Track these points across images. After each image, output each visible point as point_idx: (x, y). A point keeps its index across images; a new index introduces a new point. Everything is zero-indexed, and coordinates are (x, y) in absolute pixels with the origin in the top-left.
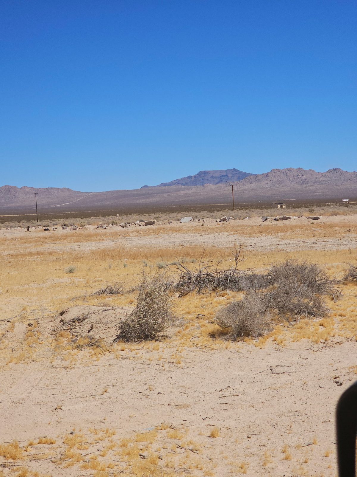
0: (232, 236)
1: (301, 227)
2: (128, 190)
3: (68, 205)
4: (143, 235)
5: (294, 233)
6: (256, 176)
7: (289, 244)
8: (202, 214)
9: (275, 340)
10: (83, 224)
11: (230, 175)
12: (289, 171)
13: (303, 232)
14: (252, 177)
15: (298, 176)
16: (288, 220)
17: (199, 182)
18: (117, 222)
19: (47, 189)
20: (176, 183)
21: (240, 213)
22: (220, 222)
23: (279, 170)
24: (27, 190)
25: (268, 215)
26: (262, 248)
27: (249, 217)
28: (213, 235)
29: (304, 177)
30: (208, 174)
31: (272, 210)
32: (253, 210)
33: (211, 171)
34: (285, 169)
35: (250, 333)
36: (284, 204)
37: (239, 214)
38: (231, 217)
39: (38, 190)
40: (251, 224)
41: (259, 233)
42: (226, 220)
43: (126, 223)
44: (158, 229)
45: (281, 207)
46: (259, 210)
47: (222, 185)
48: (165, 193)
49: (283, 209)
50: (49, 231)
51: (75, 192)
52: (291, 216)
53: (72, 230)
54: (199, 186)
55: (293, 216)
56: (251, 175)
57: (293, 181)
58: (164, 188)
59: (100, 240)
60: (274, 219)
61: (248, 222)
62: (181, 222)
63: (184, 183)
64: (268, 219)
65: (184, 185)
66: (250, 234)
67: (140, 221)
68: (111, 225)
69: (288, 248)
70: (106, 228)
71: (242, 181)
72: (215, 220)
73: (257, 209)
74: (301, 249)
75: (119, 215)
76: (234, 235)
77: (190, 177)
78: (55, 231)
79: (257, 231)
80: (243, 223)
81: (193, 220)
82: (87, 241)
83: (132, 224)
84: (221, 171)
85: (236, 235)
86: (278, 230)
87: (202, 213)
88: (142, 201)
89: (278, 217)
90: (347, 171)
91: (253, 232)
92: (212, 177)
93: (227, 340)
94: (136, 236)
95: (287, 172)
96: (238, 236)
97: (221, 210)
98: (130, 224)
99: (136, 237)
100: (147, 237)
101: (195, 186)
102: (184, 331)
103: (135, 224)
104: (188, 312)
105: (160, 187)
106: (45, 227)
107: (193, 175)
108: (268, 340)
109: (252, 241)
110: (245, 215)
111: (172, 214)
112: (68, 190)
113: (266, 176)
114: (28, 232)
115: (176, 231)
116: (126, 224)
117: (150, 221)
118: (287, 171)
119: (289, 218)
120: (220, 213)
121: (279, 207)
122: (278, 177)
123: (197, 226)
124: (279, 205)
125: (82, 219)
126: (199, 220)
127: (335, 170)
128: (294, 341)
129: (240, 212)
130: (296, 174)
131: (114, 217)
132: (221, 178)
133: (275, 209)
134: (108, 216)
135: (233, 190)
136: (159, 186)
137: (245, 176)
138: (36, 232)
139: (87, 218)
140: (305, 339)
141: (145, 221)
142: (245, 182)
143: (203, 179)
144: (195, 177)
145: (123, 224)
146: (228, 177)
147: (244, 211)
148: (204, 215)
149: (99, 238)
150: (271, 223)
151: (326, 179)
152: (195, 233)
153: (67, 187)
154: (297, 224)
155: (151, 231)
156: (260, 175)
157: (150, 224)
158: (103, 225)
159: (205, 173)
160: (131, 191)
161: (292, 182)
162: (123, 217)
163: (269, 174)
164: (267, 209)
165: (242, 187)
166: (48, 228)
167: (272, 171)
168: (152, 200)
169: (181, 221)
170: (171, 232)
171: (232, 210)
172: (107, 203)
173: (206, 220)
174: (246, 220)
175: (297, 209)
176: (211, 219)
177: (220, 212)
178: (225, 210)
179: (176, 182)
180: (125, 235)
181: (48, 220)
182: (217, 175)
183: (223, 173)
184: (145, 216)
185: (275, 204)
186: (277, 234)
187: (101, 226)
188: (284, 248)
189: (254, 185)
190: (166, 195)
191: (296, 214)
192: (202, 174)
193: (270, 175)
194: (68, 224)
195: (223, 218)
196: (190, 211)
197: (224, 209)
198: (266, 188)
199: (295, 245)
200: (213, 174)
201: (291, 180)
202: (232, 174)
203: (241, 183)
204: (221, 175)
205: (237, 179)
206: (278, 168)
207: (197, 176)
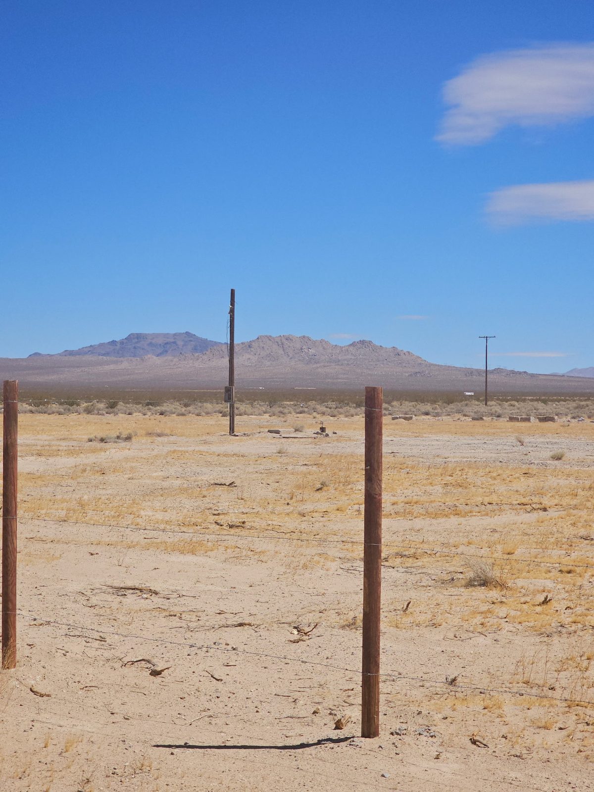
2: (11, 358)
11: (180, 343)
12: (287, 339)
15: (302, 349)
17: (128, 352)
20: (90, 351)
23: (269, 338)
29: (312, 351)
30: (144, 339)
33: (149, 334)
34: (280, 336)
47: (172, 359)
48: (78, 367)
54: (133, 359)
57: (293, 357)
58: (70, 358)
63: (104, 352)
65: (104, 355)
71: (207, 353)
77: (113, 343)
84: (166, 335)
90: (382, 345)
92: (150, 344)
95: (283, 342)
101: (124, 359)
105: (63, 356)
107: (118, 339)
113: (248, 346)
118: (284, 341)
122: (268, 349)
127: (362, 342)
130: (298, 346)
132: (165, 346)
136: (60, 355)
137: (207, 346)
142: (212, 355)
143: (135, 348)
144: (122, 342)
146: (177, 345)
151: (349, 357)
156: (237, 345)
159: (139, 337)
161: (291, 358)
163: (253, 344)
165: (207, 362)
167: (258, 338)
179: (90, 349)
182: (159, 341)
183: (168, 338)
190: (78, 370)
192: (133, 339)
193: (255, 345)
198: (249, 366)
200: (151, 339)
201: (291, 356)
202: (183, 340)
203: (205, 357)
204: (166, 342)
205: (192, 349)
206: (268, 334)
207: (125, 341)
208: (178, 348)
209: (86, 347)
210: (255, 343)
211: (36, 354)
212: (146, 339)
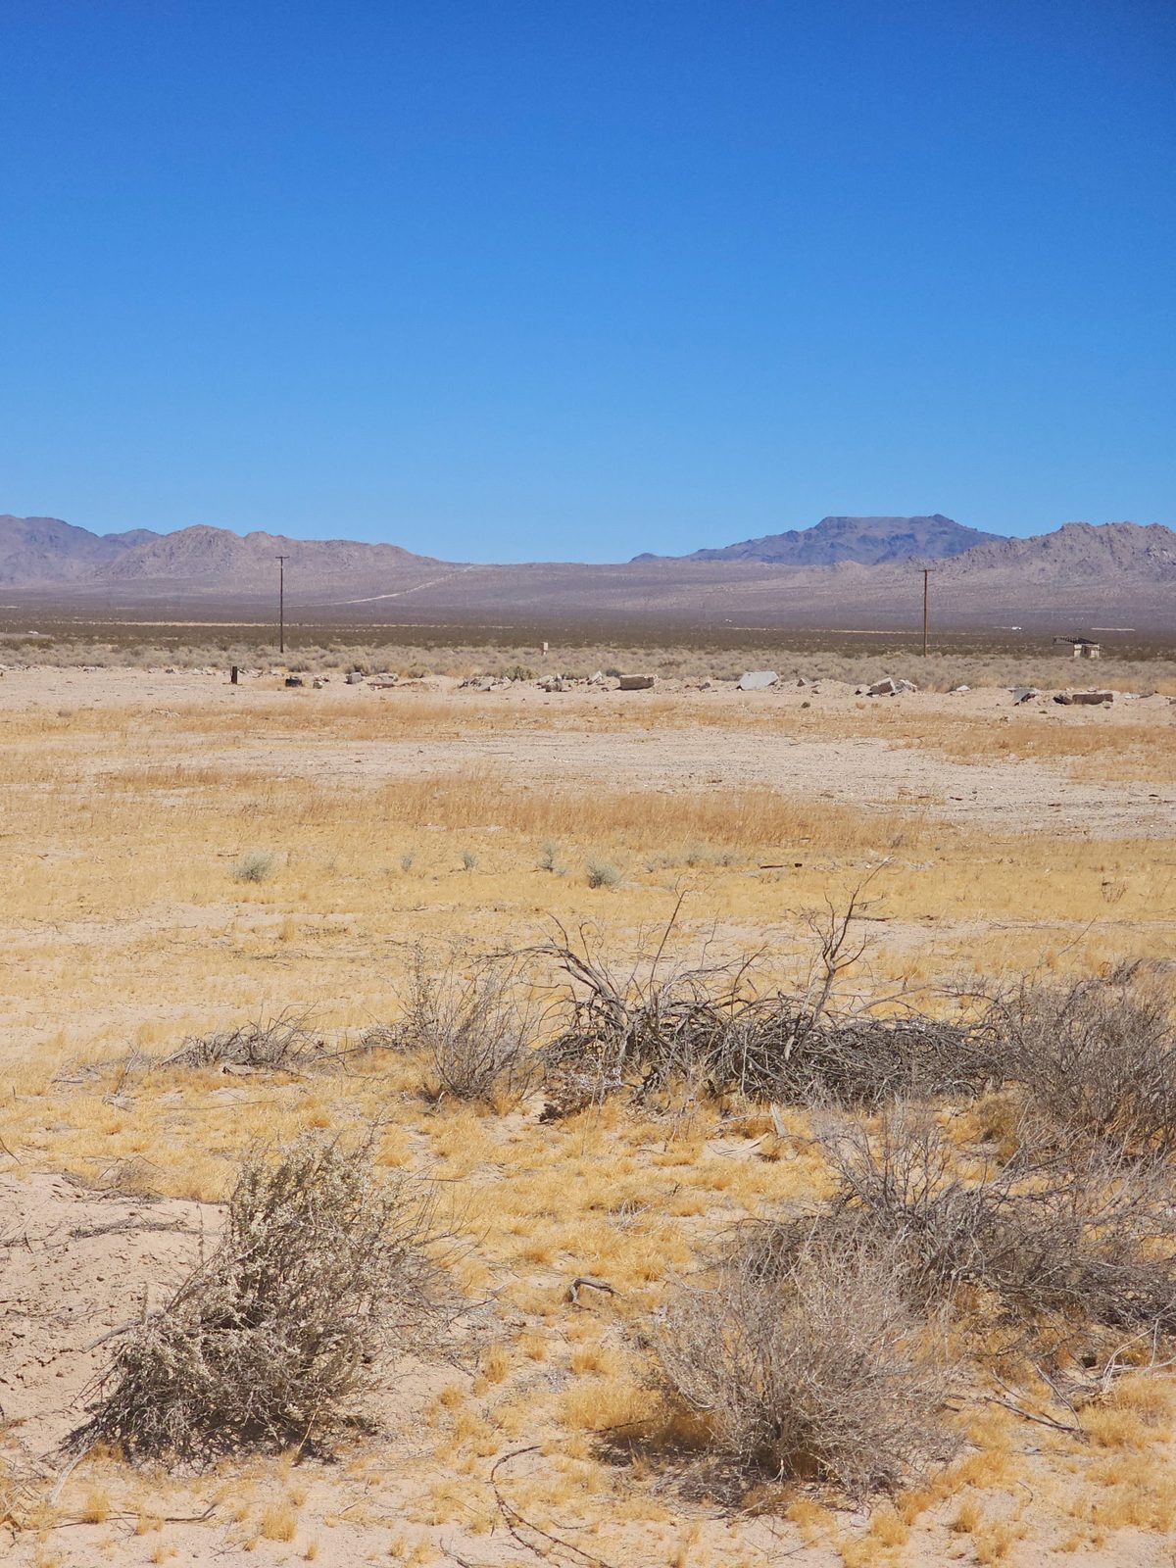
0: (898, 753)
1: (1147, 737)
2: (589, 563)
3: (392, 599)
4: (596, 726)
5: (1120, 758)
6: (1010, 543)
7: (1099, 805)
8: (820, 660)
9: (959, 1528)
10: (419, 670)
11: (922, 537)
12: (1120, 531)
13: (1154, 757)
14: (994, 546)
15: (1148, 550)
16: (1105, 703)
17: (820, 554)
18: (533, 669)
19: (328, 543)
20: (746, 551)
21: (943, 665)
22: (870, 694)
23: (1085, 528)
24: (266, 543)
25: (1035, 680)
26: (999, 815)
27: (968, 685)
28: (833, 746)
29: (1170, 555)
30: (851, 528)
31: (1056, 661)
32: (987, 658)
33: (862, 519)
34: (1107, 524)
35: (823, 1466)
36: (1094, 643)
37: (939, 672)
38: (907, 682)
39: (298, 545)
40: (971, 714)
41: (995, 749)
42: (890, 689)
43: (560, 677)
44: (654, 709)
45: (1085, 652)
46: (1010, 660)
47: (894, 569)
48: (709, 582)
49: (1092, 660)
50: (299, 689)
51: (418, 558)
52: (1113, 692)
53: (376, 687)
54: (818, 568)
55: (1122, 691)
56: (993, 538)
57: (1131, 567)
58: (705, 565)
59: (441, 737)
60: (1055, 699)
61: (967, 703)
62: (739, 687)
63: (772, 554)
64: (1034, 696)
65: (770, 560)
66: (964, 751)
67: (609, 674)
68: (506, 680)
69: (1096, 823)
70: (492, 688)
71: (961, 557)
72: (854, 688)
73: (1003, 656)
74: (1141, 831)
75: (550, 646)
76: (908, 752)
77: (791, 535)
78: (320, 687)
79: (989, 741)
80: (947, 709)
81: (779, 683)
82: (395, 737)
83: (580, 681)
84: (896, 522)
85: (913, 750)
86: (1062, 742)
87: (819, 658)
88: (632, 604)
89: (1070, 692)
91: (974, 744)
92: (864, 539)
93: (692, 1495)
94: (573, 729)
95: (1112, 537)
96: (919, 756)
97: (882, 653)
98: (572, 682)
99: (574, 734)
100: (607, 736)
101: (807, 567)
102: (474, 1392)
103: (589, 684)
104: (534, 1250)
105: (693, 560)
106: (293, 671)
107: (801, 528)
108: (922, 1519)
109: (964, 778)
110: (959, 674)
111: (724, 653)
112: (397, 551)
113: (1041, 544)
114: (233, 687)
115: (713, 722)
116: (557, 680)
117: (639, 675)
118: (1113, 533)
119: (1109, 698)
120: (878, 661)
121: (1077, 653)
122: (1081, 550)
123: (788, 709)
124: (1076, 646)
125: (429, 649)
126: (801, 684)
128: (1071, 1548)
129: (946, 662)
130: (1141, 544)
131: (531, 650)
132: (892, 543)
133: (1064, 658)
134: (516, 646)
135: (928, 587)
136: (691, 558)
137: (971, 543)
138: (261, 689)
139: (444, 648)
140: (1134, 1529)
141: (623, 676)
142: (970, 562)
143: (832, 546)
144: (808, 535)
145: (549, 679)
146: (916, 541)
147: (958, 658)
148: (824, 667)
149: (443, 727)
150: (1044, 712)
152: (775, 734)
153: (394, 543)
154: (1134, 722)
155: (627, 716)
156: (1023, 542)
157: (635, 686)
158: (481, 680)
159: (842, 524)
160: (598, 568)
161: (1126, 570)
162: (563, 651)
163: (1052, 539)
164: (1035, 657)
165: (960, 577)
166: (301, 676)
167: (1062, 529)
168: (665, 602)
169: (741, 683)
170: (695, 723)
171: (920, 655)
172: (521, 602)
173: (824, 685)
174: (960, 694)
175: (1137, 664)
176: (840, 684)
177: (877, 658)
178: (897, 653)
179: (747, 548)
180: (536, 722)
181: (317, 648)
182: (880, 533)
183: (899, 527)
184: (635, 654)
185: (1063, 642)
186: (1058, 757)
187: (474, 683)
188: (1079, 824)
189: (1000, 573)
190: (710, 588)
191: (1137, 682)
192: (832, 527)
193: (1056, 543)
194: (369, 667)
195: (879, 683)
196: (783, 648)
197: (894, 649)
198: (1040, 584)
199: (1120, 810)
200: (866, 529)
201: (1126, 564)
202: (929, 532)
203: (957, 566)
204: (893, 535)
205: (945, 550)
206: (1084, 521)
207: (815, 532)
208: (918, 547)
209: (740, 544)
210: (1056, 538)
211: (644, 556)
212: (856, 527)
